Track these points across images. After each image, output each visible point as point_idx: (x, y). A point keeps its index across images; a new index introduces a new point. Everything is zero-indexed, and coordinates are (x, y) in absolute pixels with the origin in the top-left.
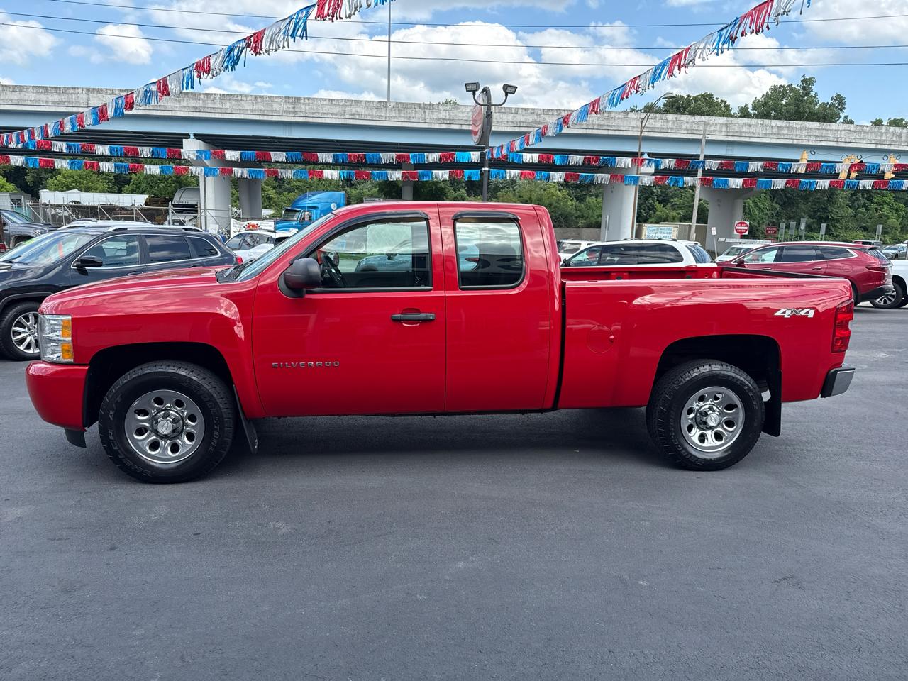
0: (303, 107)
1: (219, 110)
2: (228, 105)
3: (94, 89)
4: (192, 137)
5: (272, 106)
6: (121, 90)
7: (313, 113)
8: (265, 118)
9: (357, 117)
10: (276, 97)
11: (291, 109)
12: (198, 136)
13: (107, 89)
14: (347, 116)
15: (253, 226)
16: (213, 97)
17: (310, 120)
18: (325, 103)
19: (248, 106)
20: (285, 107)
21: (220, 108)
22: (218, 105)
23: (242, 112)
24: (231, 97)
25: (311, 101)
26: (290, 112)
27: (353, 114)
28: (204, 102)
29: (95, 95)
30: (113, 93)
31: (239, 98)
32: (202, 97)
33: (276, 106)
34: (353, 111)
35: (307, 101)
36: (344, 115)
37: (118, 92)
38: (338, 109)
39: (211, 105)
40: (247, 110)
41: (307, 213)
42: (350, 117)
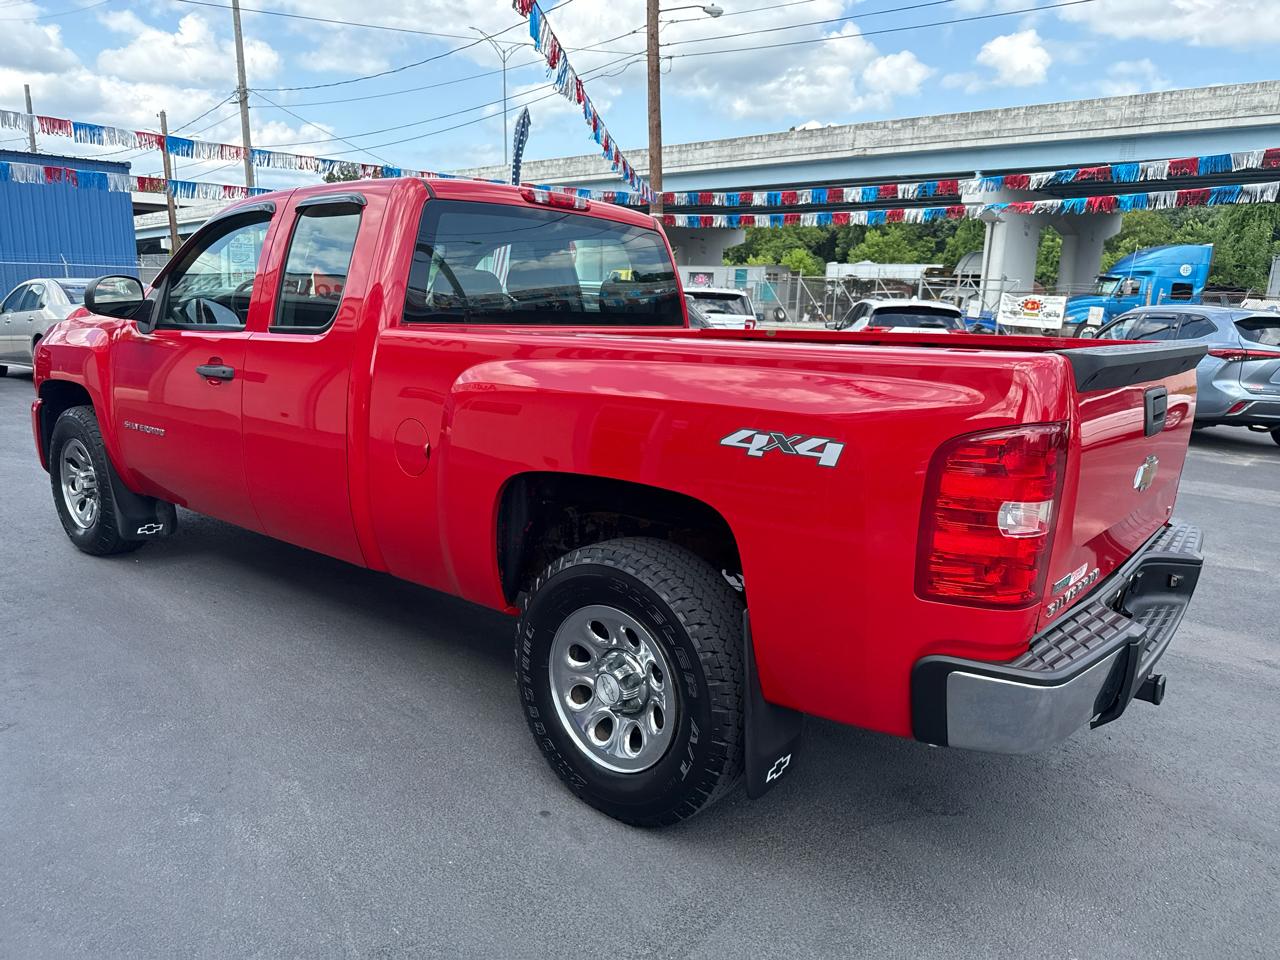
0: (1159, 108)
1: (1021, 132)
2: (1035, 122)
3: (863, 125)
4: (978, 175)
5: (1105, 114)
6: (895, 122)
7: (1175, 116)
8: (1091, 135)
9: (1262, 112)
10: (1115, 99)
11: (1137, 115)
12: (985, 174)
13: (878, 123)
14: (1240, 113)
15: (1034, 303)
16: (1014, 113)
17: (1169, 128)
18: (1201, 96)
19: (1064, 119)
20: (1128, 113)
21: (1022, 129)
22: (1020, 124)
23: (1054, 129)
24: (1043, 110)
25: (1175, 96)
26: (1134, 120)
27: (1254, 108)
28: (1001, 122)
29: (862, 132)
30: (884, 127)
31: (1054, 109)
32: (1000, 115)
33: (1111, 113)
34: (1256, 102)
35: (1168, 97)
36: (1235, 111)
37: (890, 125)
38: (1224, 104)
39: (1009, 126)
40: (1063, 126)
41: (1129, 282)
42: (1248, 113)
